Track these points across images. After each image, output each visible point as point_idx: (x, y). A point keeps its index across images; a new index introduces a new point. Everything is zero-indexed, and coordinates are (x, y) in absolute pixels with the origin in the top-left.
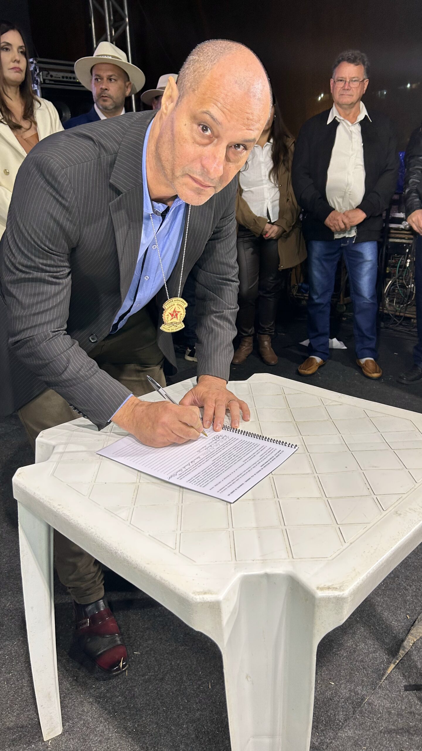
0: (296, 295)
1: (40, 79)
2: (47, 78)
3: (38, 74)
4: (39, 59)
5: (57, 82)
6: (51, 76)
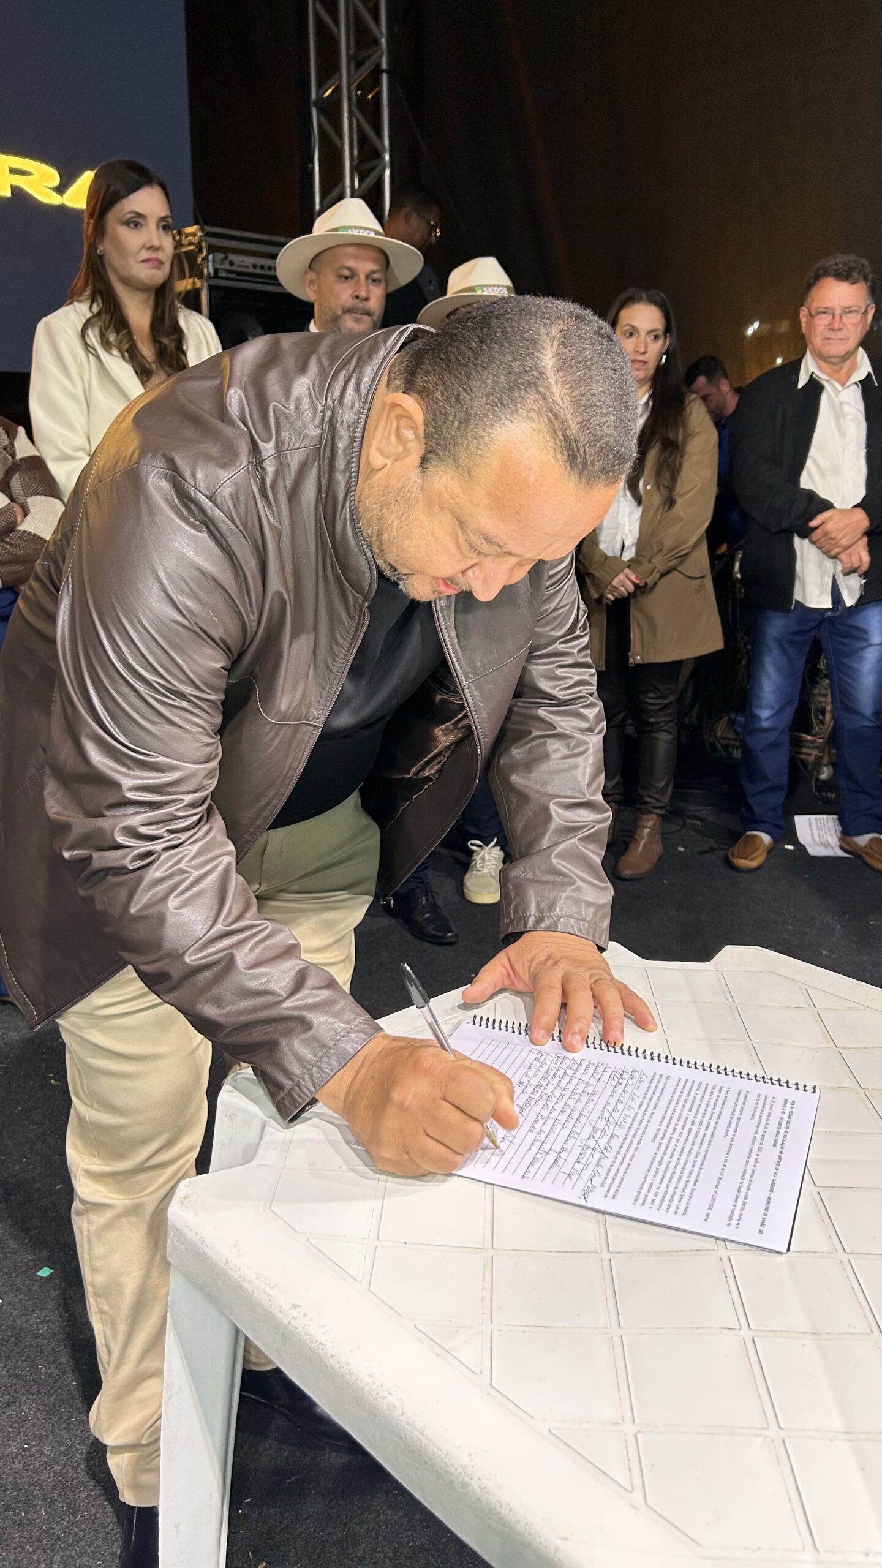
0: (721, 737)
1: (208, 270)
2: (222, 267)
3: (205, 259)
4: (209, 229)
5: (241, 275)
6: (231, 263)
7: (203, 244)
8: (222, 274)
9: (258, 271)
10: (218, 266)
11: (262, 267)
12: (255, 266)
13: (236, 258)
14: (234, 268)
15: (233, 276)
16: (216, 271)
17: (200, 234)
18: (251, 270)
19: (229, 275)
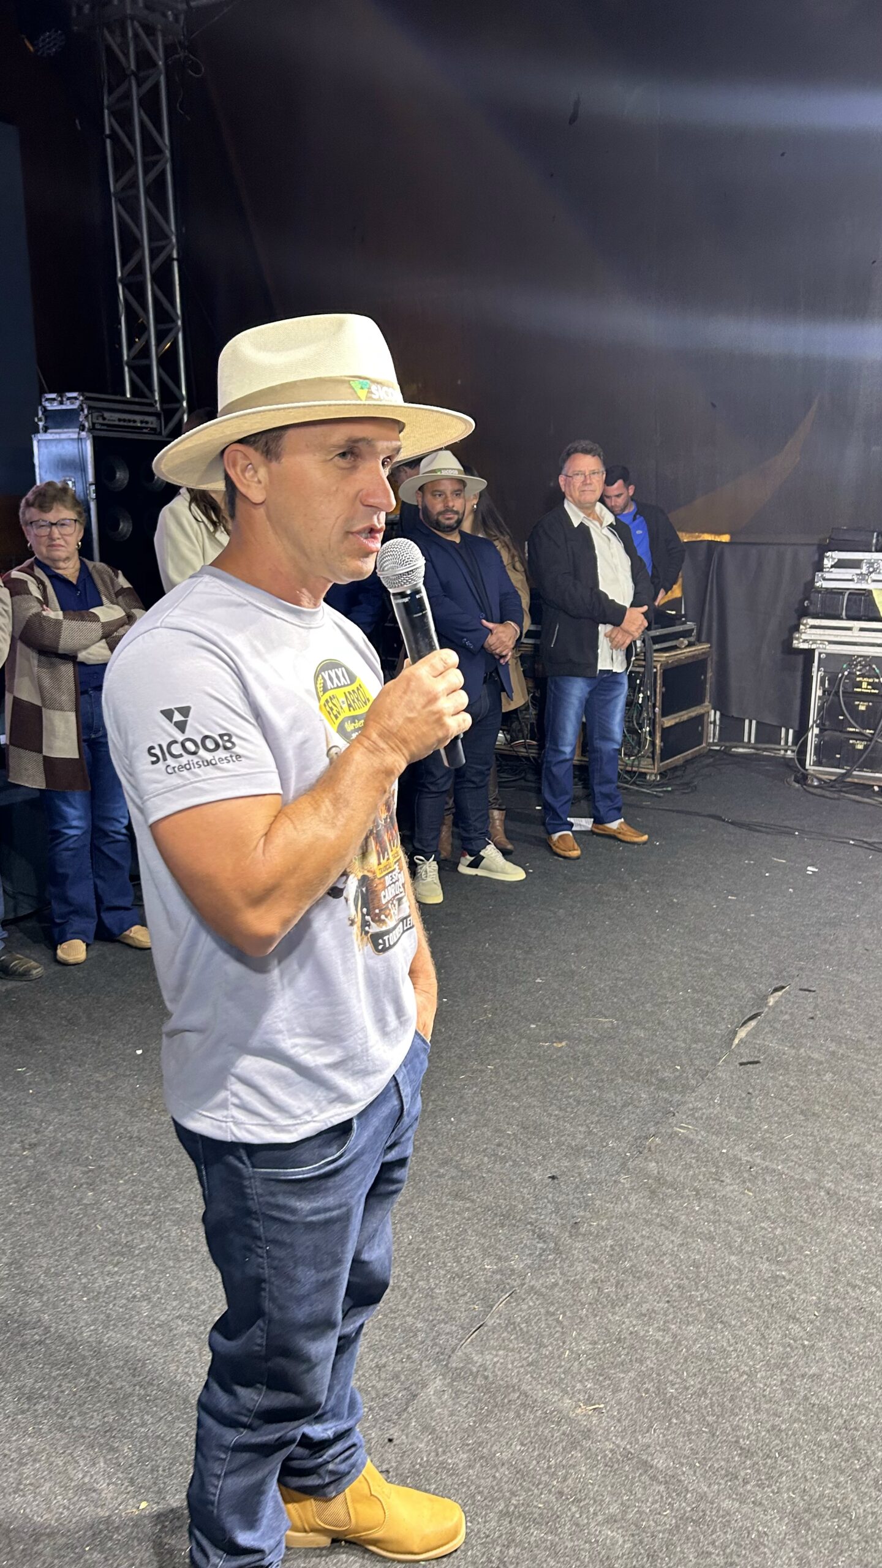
3: (86, 417)
4: (87, 394)
5: (111, 427)
6: (104, 419)
7: (84, 406)
8: (98, 426)
9: (122, 423)
10: (95, 421)
11: (124, 420)
12: (120, 420)
13: (107, 415)
14: (106, 422)
15: (105, 428)
16: (94, 424)
17: (81, 398)
18: (117, 423)
19: (103, 427)
